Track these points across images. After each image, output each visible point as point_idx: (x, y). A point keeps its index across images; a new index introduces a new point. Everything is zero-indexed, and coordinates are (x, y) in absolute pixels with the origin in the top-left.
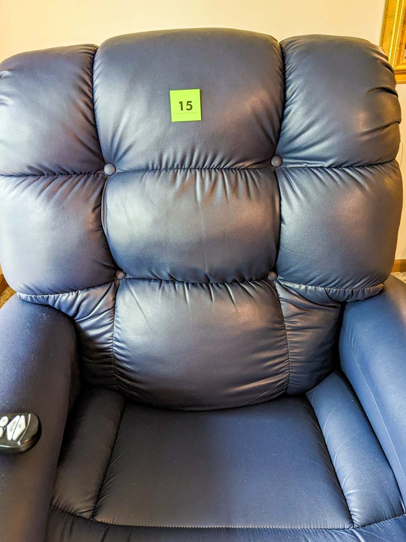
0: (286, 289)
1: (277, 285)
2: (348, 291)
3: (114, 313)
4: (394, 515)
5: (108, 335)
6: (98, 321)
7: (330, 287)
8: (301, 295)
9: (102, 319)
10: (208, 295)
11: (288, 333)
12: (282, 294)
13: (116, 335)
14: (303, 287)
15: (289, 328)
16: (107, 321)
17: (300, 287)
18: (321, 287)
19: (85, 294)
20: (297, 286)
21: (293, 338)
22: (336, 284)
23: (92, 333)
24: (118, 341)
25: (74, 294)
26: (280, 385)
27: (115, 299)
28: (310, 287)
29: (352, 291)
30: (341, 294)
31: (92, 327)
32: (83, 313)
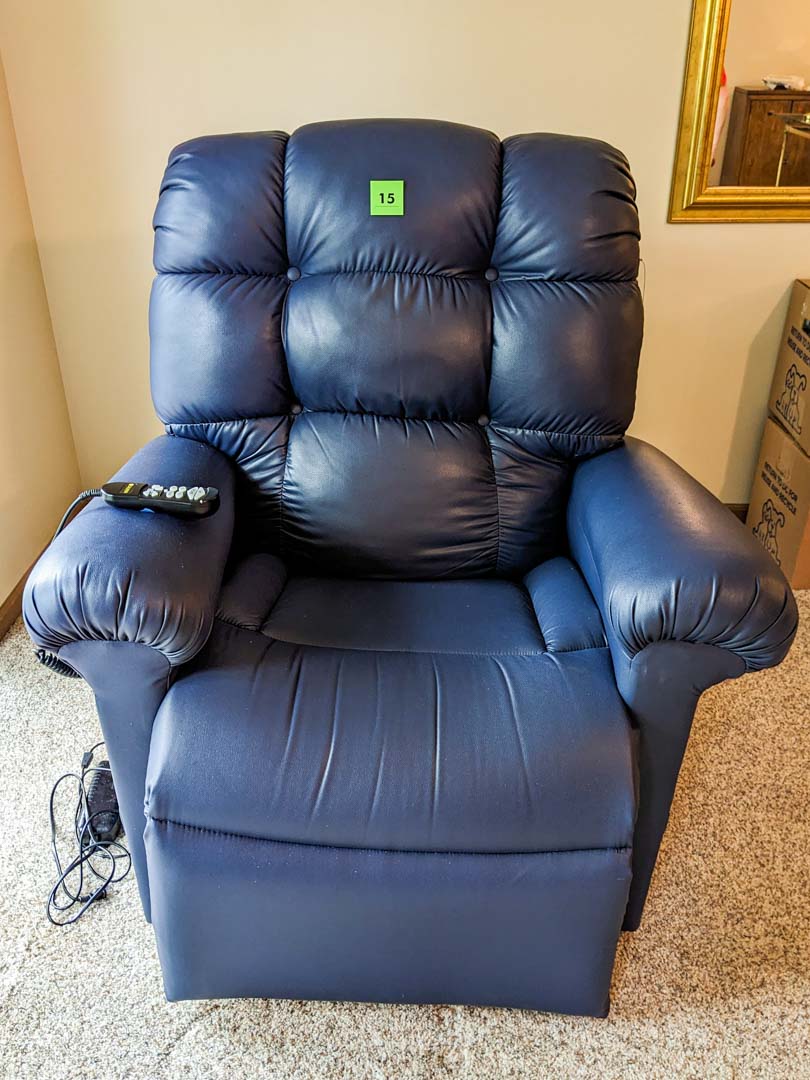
0: (500, 436)
1: (489, 431)
2: (574, 437)
3: (286, 452)
4: (594, 645)
5: (276, 480)
6: (262, 464)
7: (551, 431)
8: (516, 443)
9: (270, 459)
10: (402, 432)
11: (499, 489)
12: (493, 442)
13: (287, 478)
14: (520, 432)
15: (502, 484)
16: (276, 461)
17: (516, 432)
18: (541, 430)
19: (254, 424)
20: (512, 432)
21: (503, 495)
22: (558, 424)
23: (257, 476)
24: (290, 484)
25: (241, 423)
26: (487, 555)
27: (288, 435)
28: (527, 432)
29: (578, 438)
30: (566, 442)
31: (257, 469)
32: (251, 446)
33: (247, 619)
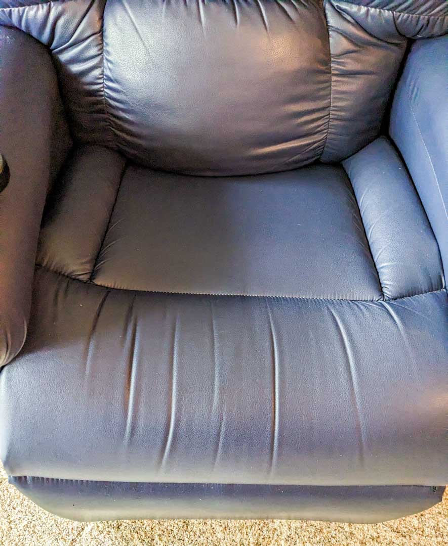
0: (339, 12)
1: (327, 6)
2: (423, 19)
3: (102, 40)
4: (431, 289)
5: (97, 72)
6: (82, 52)
7: (400, 12)
8: (358, 24)
9: (87, 48)
10: (232, 18)
11: (334, 78)
12: (333, 20)
13: (107, 72)
14: (364, 9)
15: (336, 72)
16: (93, 51)
17: (359, 10)
18: (388, 10)
19: (60, 8)
20: (354, 9)
21: (339, 85)
22: (409, 7)
23: (76, 68)
24: (110, 80)
25: (46, 7)
27: (102, 18)
28: (372, 10)
29: (428, 21)
30: (414, 22)
31: (74, 60)
32: (61, 37)
33: (77, 267)
